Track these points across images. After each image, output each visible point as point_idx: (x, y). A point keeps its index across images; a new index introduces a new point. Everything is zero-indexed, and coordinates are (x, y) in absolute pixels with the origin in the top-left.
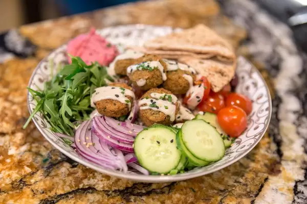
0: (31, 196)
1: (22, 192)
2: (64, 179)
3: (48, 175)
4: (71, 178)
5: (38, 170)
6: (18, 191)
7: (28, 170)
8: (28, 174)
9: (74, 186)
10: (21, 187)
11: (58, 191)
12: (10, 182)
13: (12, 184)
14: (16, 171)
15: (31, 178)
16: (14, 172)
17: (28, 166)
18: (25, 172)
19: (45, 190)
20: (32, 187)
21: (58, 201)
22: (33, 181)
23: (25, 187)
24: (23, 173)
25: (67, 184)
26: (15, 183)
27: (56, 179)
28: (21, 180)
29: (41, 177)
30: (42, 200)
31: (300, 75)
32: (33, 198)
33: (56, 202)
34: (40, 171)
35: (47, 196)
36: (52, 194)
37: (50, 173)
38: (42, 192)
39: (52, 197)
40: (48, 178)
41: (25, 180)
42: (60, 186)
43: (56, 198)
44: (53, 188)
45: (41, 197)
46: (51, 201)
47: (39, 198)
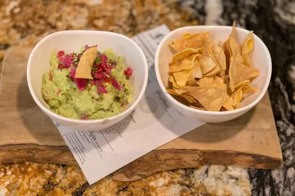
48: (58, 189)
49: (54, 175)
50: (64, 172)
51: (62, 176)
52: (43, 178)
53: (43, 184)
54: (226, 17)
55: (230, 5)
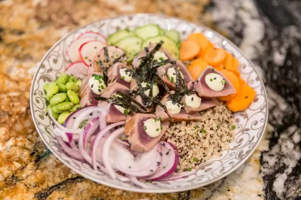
0: (25, 190)
1: (16, 187)
2: (53, 170)
3: (37, 169)
4: (59, 169)
5: (27, 165)
6: (12, 187)
7: (18, 165)
8: (18, 169)
9: (63, 176)
10: (14, 183)
11: (49, 184)
12: (4, 179)
13: (5, 180)
14: (7, 167)
15: (22, 174)
16: (5, 168)
17: (17, 161)
18: (15, 167)
19: (37, 183)
20: (25, 181)
21: (51, 193)
22: (24, 176)
23: (18, 183)
24: (14, 169)
25: (57, 175)
26: (8, 180)
27: (46, 172)
28: (13, 176)
29: (31, 171)
30: (36, 194)
31: (262, 42)
32: (28, 193)
33: (49, 194)
34: (29, 165)
35: (40, 189)
36: (45, 186)
37: (38, 166)
38: (34, 186)
39: (45, 190)
40: (38, 171)
41: (17, 176)
42: (50, 178)
43: (49, 191)
44: (44, 181)
45: (35, 190)
46: (44, 193)
47: (33, 192)
48: (21, 186)
49: (22, 169)
50: (35, 168)
51: (30, 172)
52: (8, 169)
53: (6, 177)
54: (266, 43)
55: (272, 33)
